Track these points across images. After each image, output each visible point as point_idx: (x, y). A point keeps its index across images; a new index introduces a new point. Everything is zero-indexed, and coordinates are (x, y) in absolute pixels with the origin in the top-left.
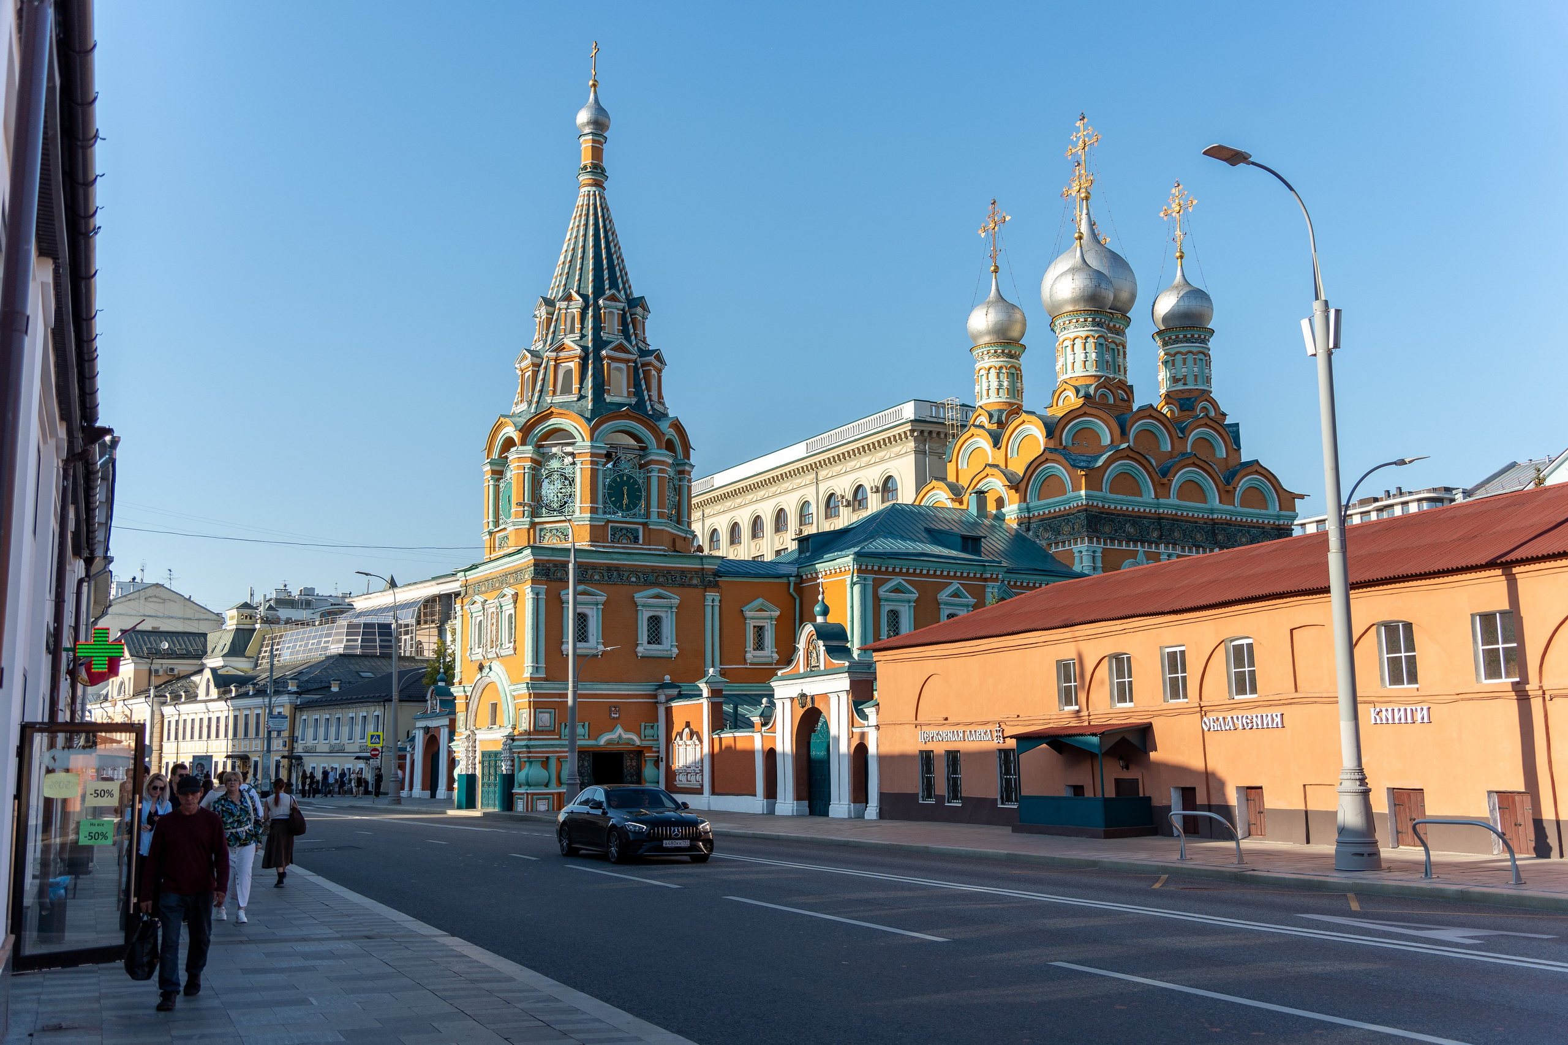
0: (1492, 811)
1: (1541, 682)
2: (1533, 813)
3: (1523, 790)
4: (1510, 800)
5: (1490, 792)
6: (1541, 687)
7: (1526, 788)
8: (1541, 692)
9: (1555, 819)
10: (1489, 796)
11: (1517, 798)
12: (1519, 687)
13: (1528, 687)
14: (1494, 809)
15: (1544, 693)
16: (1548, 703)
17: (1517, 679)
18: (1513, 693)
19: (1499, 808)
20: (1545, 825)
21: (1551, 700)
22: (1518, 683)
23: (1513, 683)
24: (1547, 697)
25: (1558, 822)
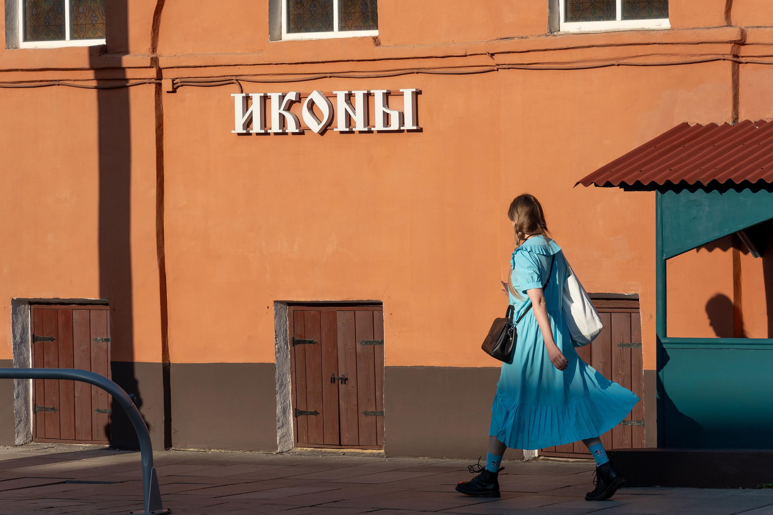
0: (18, 346)
1: (154, 49)
2: (114, 350)
3: (94, 295)
4: (61, 320)
5: (17, 303)
6: (155, 61)
7: (102, 291)
8: (153, 73)
9: (160, 361)
10: (15, 313)
11: (77, 315)
12: (106, 60)
13: (127, 61)
14: (23, 340)
15: (159, 76)
16: (166, 98)
17: (102, 42)
18: (91, 74)
19: (34, 339)
20: (138, 374)
21: (174, 91)
22: (101, 49)
23: (92, 50)
24: (167, 85)
25: (166, 367)
